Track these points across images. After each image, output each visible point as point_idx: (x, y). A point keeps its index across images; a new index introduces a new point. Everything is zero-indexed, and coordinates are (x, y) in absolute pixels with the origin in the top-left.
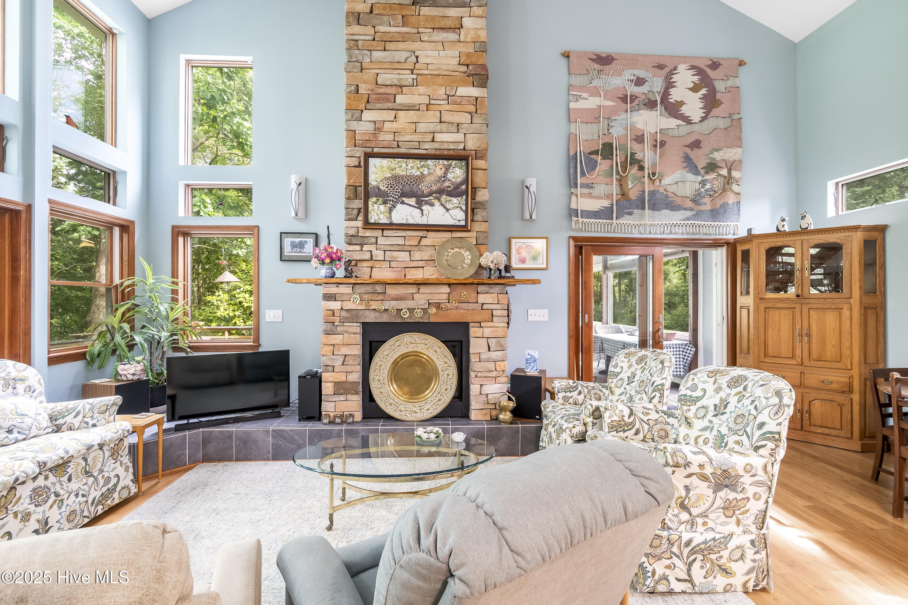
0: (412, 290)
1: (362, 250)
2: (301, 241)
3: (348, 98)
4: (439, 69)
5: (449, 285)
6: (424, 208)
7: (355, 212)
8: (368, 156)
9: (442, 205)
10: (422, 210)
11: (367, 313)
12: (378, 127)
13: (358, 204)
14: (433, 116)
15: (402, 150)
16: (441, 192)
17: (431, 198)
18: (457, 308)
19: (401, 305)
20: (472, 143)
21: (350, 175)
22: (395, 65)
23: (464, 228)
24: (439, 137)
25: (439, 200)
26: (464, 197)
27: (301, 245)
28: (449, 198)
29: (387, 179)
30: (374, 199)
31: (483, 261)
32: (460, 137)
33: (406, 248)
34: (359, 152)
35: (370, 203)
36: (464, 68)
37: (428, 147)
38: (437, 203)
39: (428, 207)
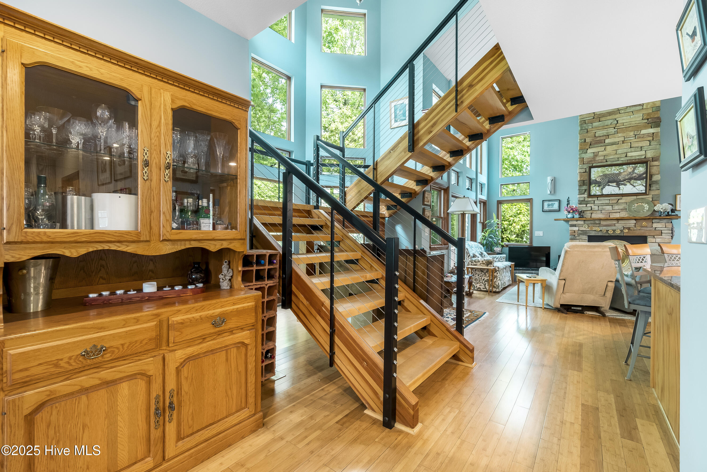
0: (614, 222)
1: (586, 206)
2: (553, 203)
3: (580, 145)
4: (630, 124)
5: (635, 220)
6: (620, 186)
7: (584, 191)
8: (590, 168)
9: (631, 184)
10: (619, 188)
11: (591, 232)
12: (596, 155)
13: (585, 187)
14: (626, 146)
15: (609, 163)
16: (630, 179)
17: (624, 182)
18: (640, 230)
19: (609, 228)
20: (650, 155)
21: (581, 176)
22: (604, 127)
23: (645, 194)
24: (629, 154)
25: (629, 182)
26: (645, 180)
27: (552, 205)
28: (635, 181)
29: (601, 176)
30: (594, 185)
31: (656, 208)
32: (643, 153)
33: (610, 204)
34: (585, 166)
35: (591, 187)
36: (646, 121)
37: (623, 160)
38: (628, 184)
39: (623, 186)
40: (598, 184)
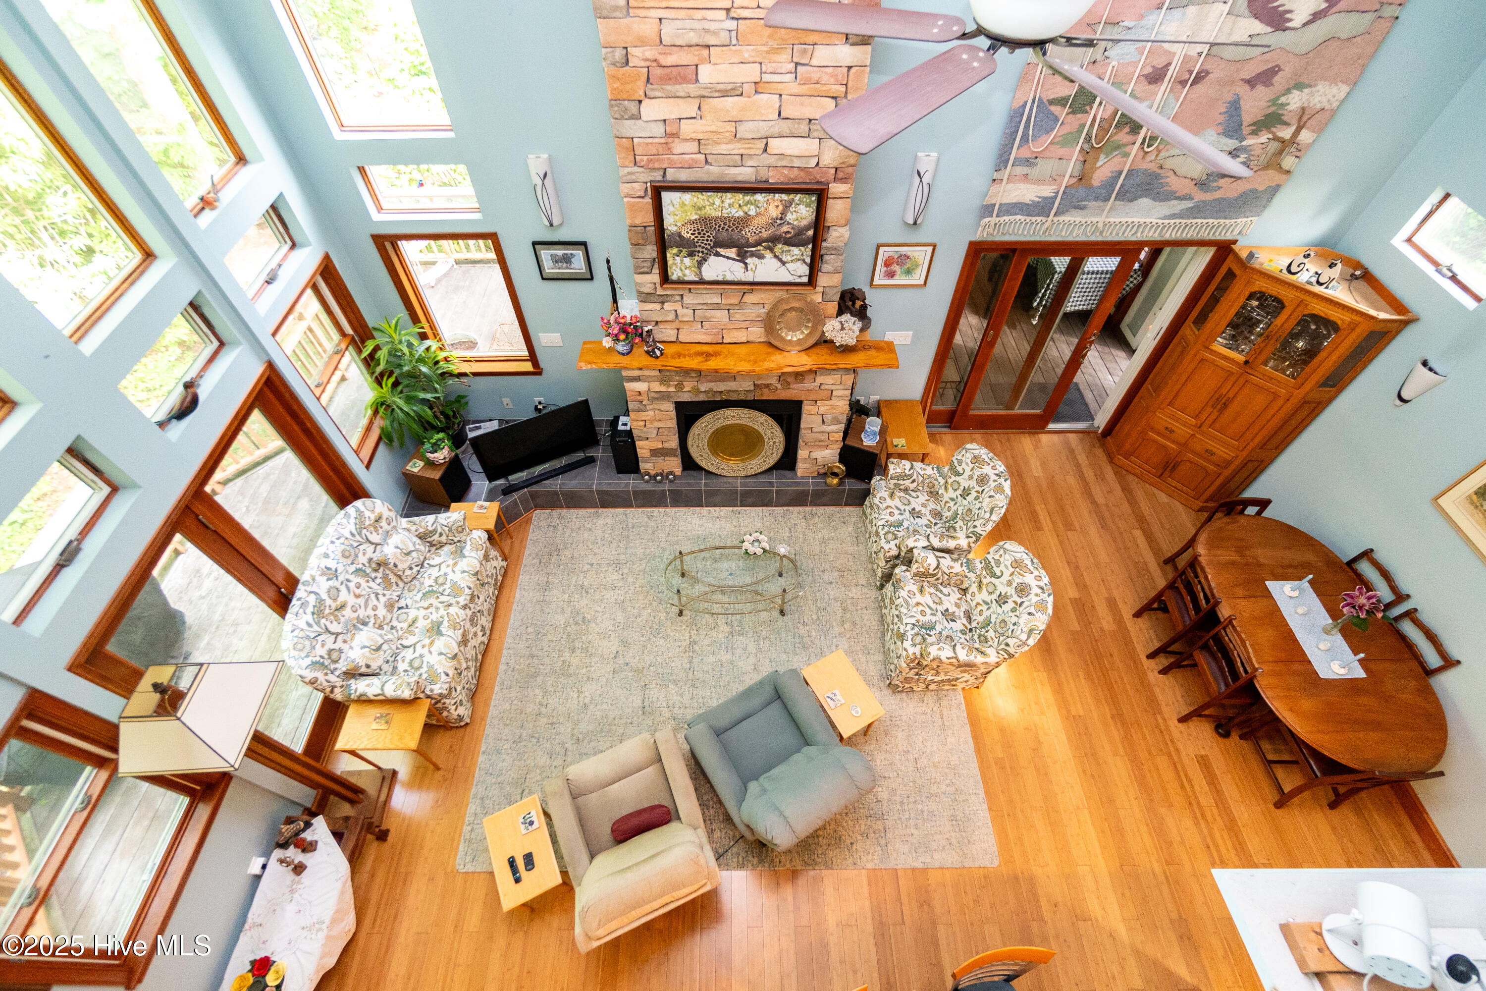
0: (733, 375)
1: (663, 308)
2: (567, 254)
3: (612, 75)
6: (748, 261)
7: (648, 264)
8: (658, 189)
9: (776, 257)
10: (746, 264)
11: (680, 394)
12: (671, 132)
13: (650, 254)
14: (767, 102)
15: (714, 172)
16: (774, 240)
17: (759, 248)
20: (831, 155)
21: (633, 212)
23: (806, 286)
24: (776, 145)
25: (771, 250)
26: (810, 246)
27: (567, 259)
28: (786, 248)
29: (693, 222)
30: (675, 250)
32: (812, 145)
33: (723, 307)
34: (643, 172)
35: (668, 255)
37: (757, 167)
38: (768, 255)
39: (755, 260)
40: (688, 247)
